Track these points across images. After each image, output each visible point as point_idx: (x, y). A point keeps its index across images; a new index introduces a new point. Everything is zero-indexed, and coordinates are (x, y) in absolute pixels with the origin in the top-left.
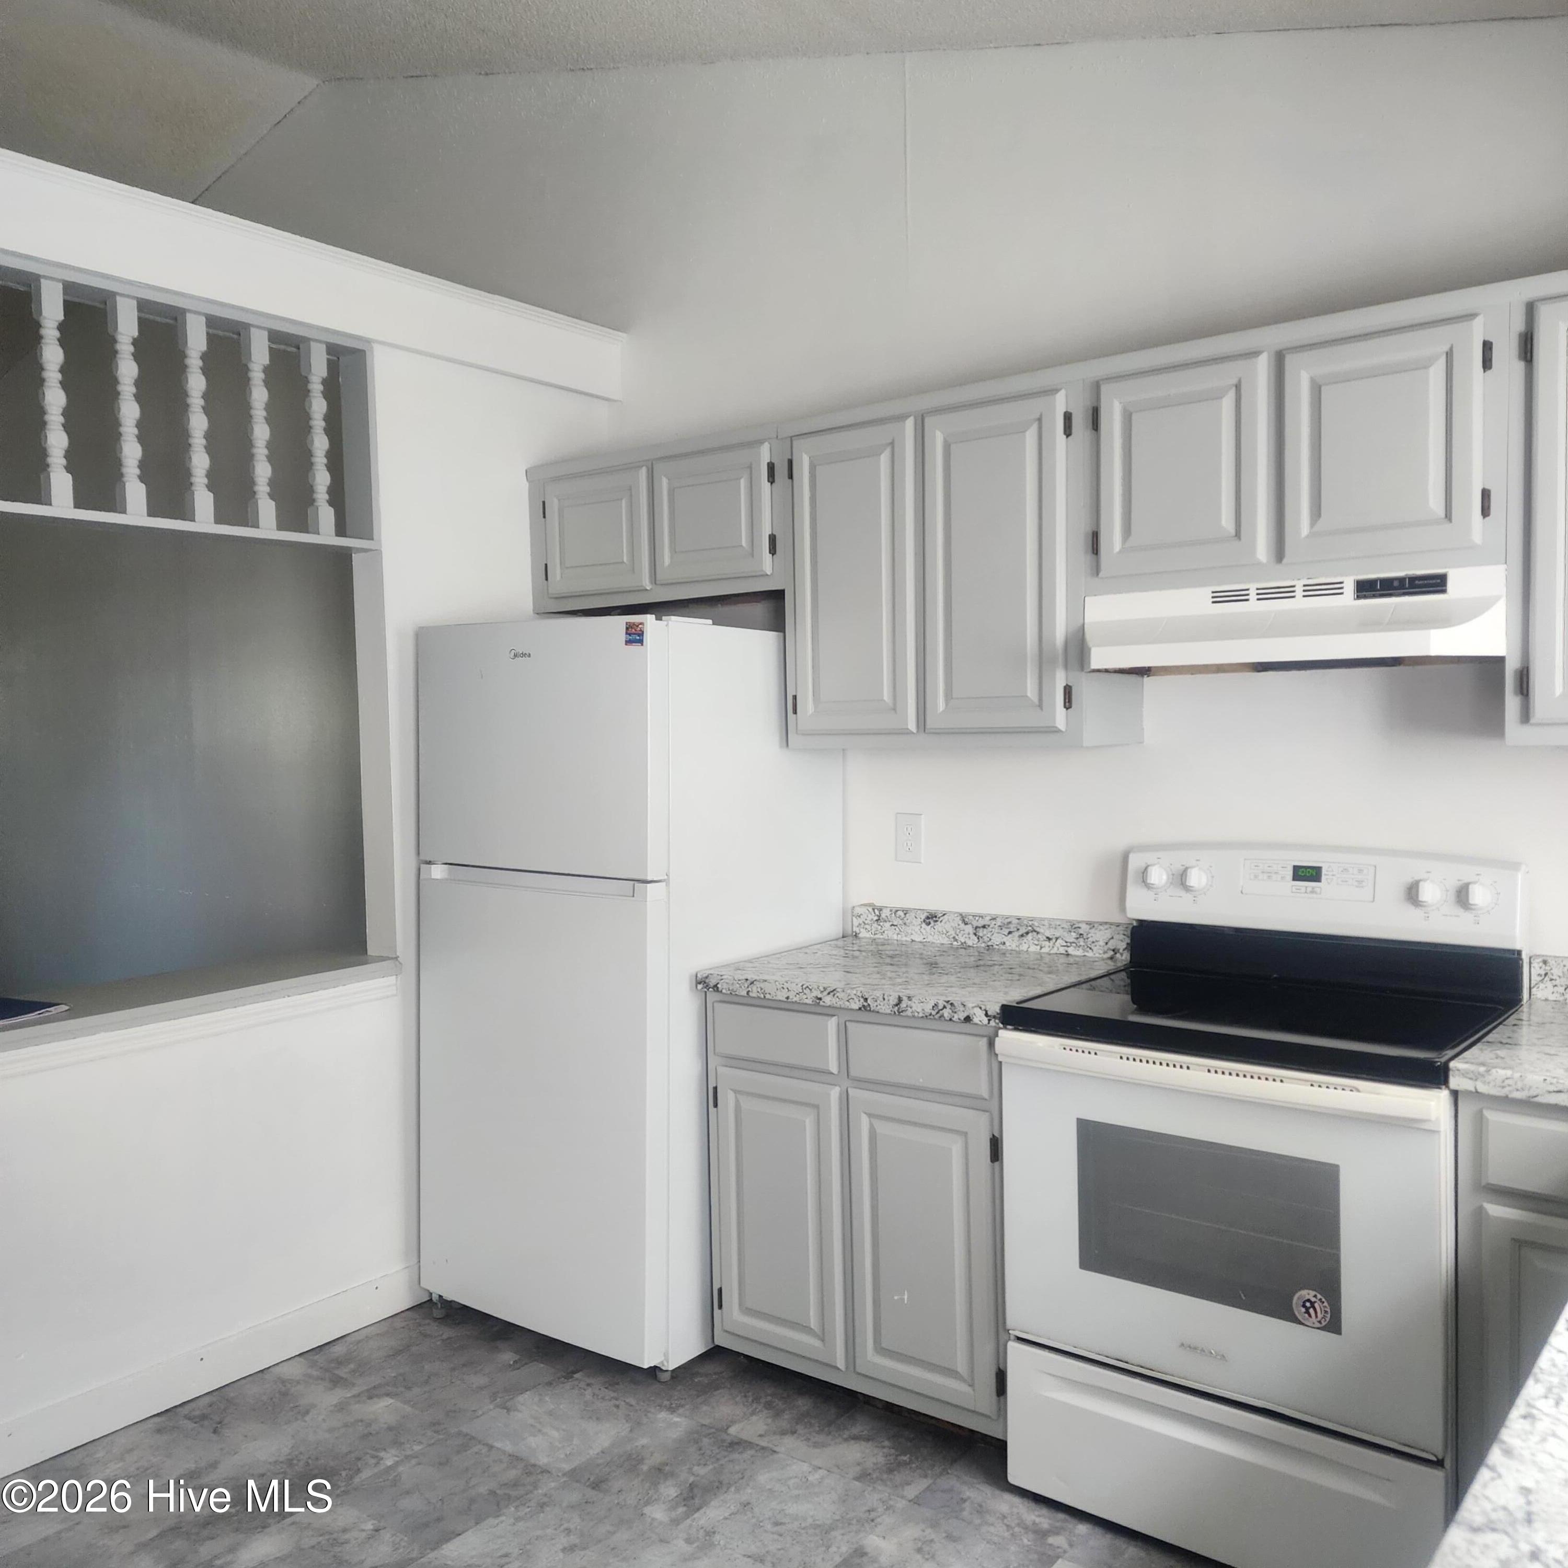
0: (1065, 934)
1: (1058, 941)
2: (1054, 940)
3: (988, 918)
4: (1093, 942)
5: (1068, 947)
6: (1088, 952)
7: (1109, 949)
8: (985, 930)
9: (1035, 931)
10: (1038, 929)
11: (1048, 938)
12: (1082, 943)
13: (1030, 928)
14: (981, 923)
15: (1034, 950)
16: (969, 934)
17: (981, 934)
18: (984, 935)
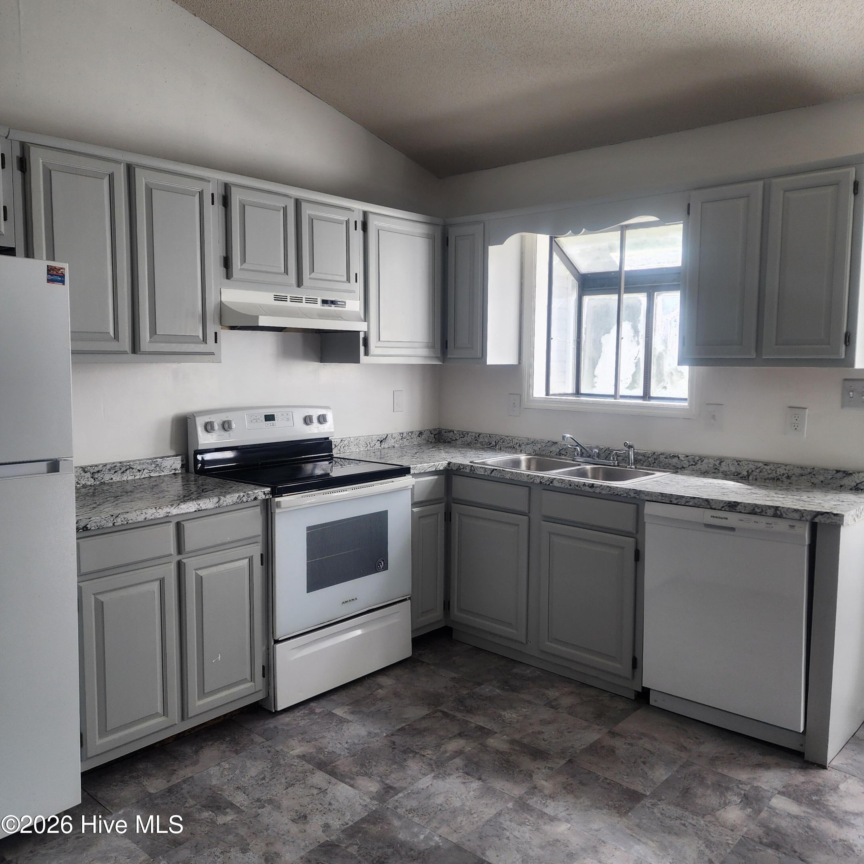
0: (149, 466)
1: (145, 471)
2: (142, 471)
3: (101, 466)
4: (164, 468)
5: (150, 473)
6: (161, 473)
7: (172, 469)
8: (99, 473)
9: (131, 468)
10: (133, 467)
11: (139, 470)
12: (158, 469)
13: (128, 467)
14: (96, 469)
15: (131, 479)
16: (88, 478)
17: (96, 477)
18: (99, 477)
